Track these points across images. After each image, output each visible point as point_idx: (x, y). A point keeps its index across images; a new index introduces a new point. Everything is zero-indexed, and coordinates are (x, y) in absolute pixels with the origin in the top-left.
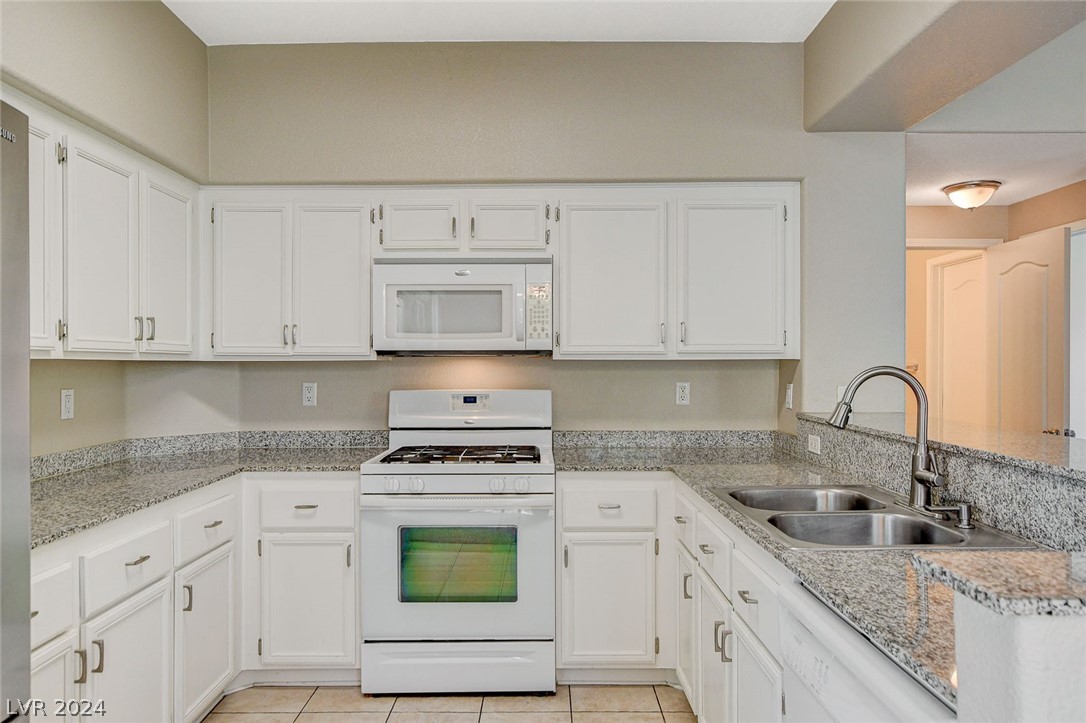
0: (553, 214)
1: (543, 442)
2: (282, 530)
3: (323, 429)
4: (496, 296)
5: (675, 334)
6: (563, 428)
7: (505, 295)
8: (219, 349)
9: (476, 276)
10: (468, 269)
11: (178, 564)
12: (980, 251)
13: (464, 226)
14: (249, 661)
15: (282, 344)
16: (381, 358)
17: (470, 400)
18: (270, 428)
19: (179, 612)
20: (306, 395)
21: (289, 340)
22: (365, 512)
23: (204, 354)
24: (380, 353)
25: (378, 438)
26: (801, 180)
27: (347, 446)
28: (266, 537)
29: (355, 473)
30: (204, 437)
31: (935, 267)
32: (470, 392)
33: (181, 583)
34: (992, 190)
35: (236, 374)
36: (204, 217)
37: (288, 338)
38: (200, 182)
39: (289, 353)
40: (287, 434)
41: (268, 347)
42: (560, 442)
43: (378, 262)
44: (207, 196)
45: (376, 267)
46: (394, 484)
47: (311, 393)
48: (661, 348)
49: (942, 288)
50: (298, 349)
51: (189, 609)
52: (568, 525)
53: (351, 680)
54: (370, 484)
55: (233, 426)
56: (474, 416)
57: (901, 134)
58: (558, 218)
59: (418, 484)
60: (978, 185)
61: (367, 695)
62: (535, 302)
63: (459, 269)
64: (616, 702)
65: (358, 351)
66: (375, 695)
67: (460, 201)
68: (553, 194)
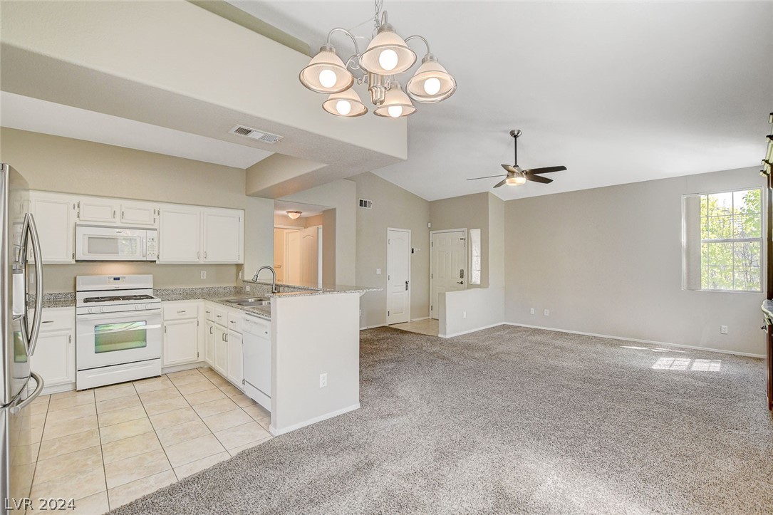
0: (157, 212)
5: (202, 255)
6: (158, 288)
7: (138, 241)
10: (122, 231)
12: (298, 230)
13: (119, 214)
16: (78, 263)
17: (116, 279)
24: (77, 261)
26: (245, 210)
29: (73, 307)
31: (287, 233)
32: (117, 276)
34: (299, 214)
45: (77, 227)
48: (197, 260)
49: (288, 240)
53: (71, 388)
56: (118, 285)
57: (273, 199)
58: (159, 214)
60: (296, 212)
61: (79, 391)
62: (150, 243)
63: (117, 230)
64: (185, 374)
65: (68, 260)
66: (83, 390)
67: (116, 204)
68: (157, 206)
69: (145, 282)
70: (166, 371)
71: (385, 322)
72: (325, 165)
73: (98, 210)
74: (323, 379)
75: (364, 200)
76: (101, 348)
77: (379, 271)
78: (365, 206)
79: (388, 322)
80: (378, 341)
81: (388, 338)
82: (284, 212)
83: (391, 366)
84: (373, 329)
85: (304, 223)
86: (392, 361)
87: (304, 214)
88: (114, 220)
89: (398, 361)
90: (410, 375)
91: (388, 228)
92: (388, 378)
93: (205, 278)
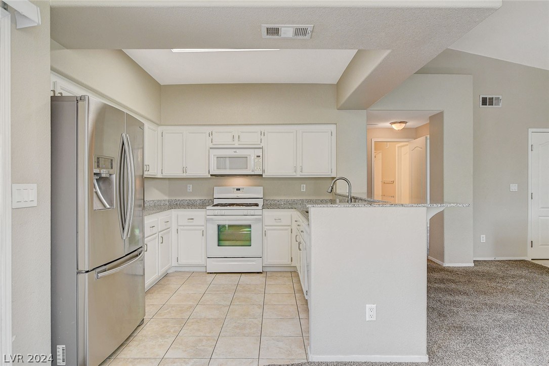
0: (263, 134)
1: (260, 202)
2: (184, 226)
3: (194, 199)
4: (246, 158)
5: (299, 169)
6: (267, 198)
7: (248, 158)
8: (164, 174)
9: (240, 153)
10: (237, 150)
11: (159, 230)
12: (407, 143)
13: (236, 138)
14: (174, 263)
15: (182, 172)
16: (212, 177)
17: (238, 190)
18: (177, 199)
19: (160, 243)
20: (188, 188)
21: (185, 172)
22: (207, 220)
23: (159, 176)
24: (211, 175)
25: (210, 201)
26: (336, 124)
27: (201, 204)
28: (179, 228)
29: (205, 209)
30: (158, 201)
31: (398, 147)
32: (238, 187)
33: (160, 236)
34: (404, 124)
35: (167, 182)
36: (160, 135)
37: (184, 170)
38: (158, 125)
39: (184, 175)
40: (182, 200)
41: (178, 173)
42: (266, 202)
43: (211, 148)
44: (160, 129)
45: (210, 150)
46: (216, 212)
47: (190, 188)
48: (295, 174)
49: (401, 154)
50: (187, 174)
51: (162, 243)
52: (266, 224)
53: (203, 270)
54: (209, 212)
55: (167, 198)
56: (239, 194)
57: (365, 111)
58: (264, 135)
59: (223, 212)
60: (400, 123)
61: (208, 273)
62: (257, 160)
63: (235, 150)
64: (279, 274)
65: (205, 175)
66: (210, 273)
67: (235, 130)
68: (263, 128)
69: (257, 192)
70: (266, 270)
71: (526, 256)
72: (389, 51)
73: (223, 136)
74: (370, 311)
75: (488, 97)
76: (222, 243)
77: (514, 187)
78: (491, 104)
79: (529, 255)
80: (503, 278)
81: (521, 277)
82: (387, 124)
83: (508, 316)
84: (500, 261)
85: (411, 134)
86: (513, 309)
87: (410, 124)
88: (233, 143)
89: (522, 311)
90: (534, 337)
91: (530, 130)
92: (495, 332)
93: (304, 190)
